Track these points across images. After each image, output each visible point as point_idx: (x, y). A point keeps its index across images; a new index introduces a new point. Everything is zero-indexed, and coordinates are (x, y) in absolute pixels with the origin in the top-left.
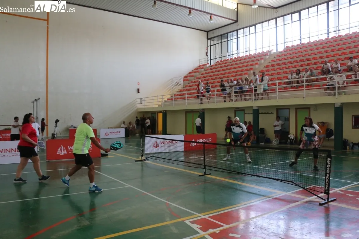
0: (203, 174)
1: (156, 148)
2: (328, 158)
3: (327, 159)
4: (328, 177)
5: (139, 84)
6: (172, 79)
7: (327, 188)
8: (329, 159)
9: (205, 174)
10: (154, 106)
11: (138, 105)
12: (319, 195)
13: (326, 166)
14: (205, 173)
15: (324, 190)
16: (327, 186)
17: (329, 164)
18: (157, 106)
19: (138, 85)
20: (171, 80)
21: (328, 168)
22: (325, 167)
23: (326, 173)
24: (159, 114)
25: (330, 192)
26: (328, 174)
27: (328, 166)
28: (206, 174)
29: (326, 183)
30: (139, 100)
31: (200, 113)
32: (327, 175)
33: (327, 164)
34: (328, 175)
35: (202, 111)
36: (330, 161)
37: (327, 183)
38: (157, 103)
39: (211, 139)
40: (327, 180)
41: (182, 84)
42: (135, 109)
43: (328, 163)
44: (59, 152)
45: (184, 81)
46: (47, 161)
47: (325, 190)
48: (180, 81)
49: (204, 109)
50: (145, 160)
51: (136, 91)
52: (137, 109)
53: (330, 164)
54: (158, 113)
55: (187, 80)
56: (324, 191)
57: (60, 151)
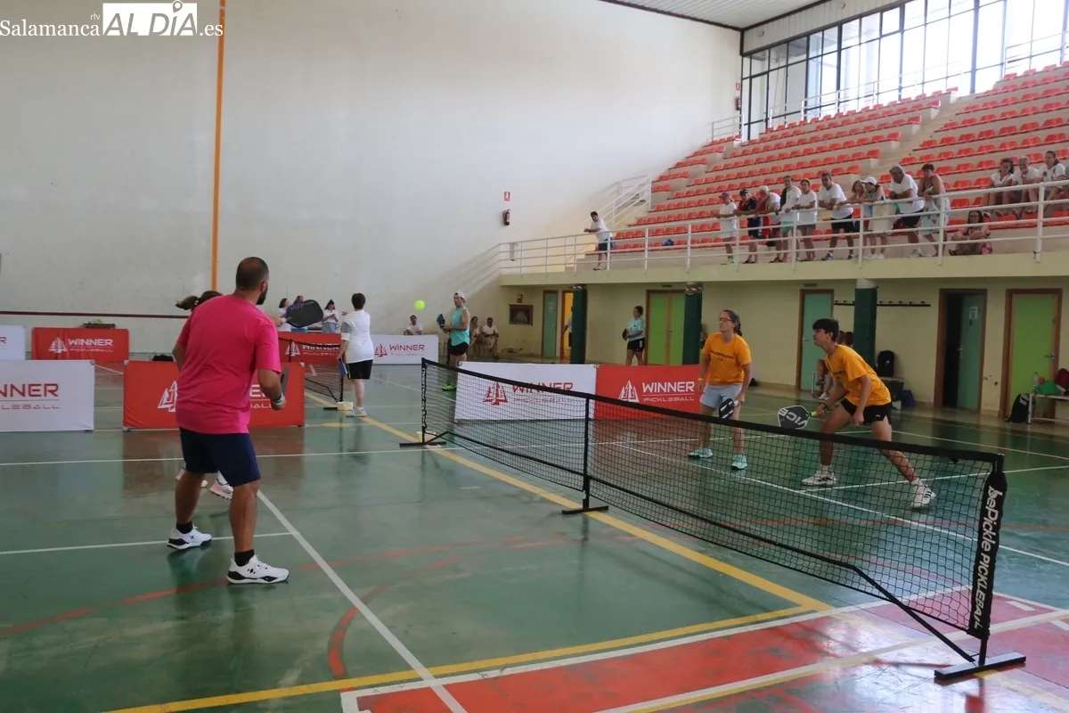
0: (580, 506)
1: (497, 403)
2: (991, 488)
3: (986, 490)
4: (984, 565)
5: (507, 196)
6: (617, 183)
7: (978, 612)
8: (994, 494)
9: (586, 507)
10: (550, 270)
11: (503, 264)
12: (947, 636)
13: (982, 521)
14: (586, 502)
15: (968, 617)
16: (981, 604)
17: (993, 515)
18: (562, 269)
19: (506, 200)
20: (615, 188)
21: (987, 527)
22: (977, 523)
23: (980, 550)
24: (567, 294)
25: (993, 628)
26: (986, 553)
27: (989, 521)
28: (590, 507)
29: (978, 591)
30: (507, 248)
31: (687, 296)
32: (982, 559)
33: (984, 513)
34: (985, 556)
35: (694, 289)
36: (999, 500)
37: (982, 589)
38: (562, 260)
39: (693, 383)
40: (983, 578)
41: (649, 201)
42: (495, 275)
43: (990, 508)
44: (165, 401)
45: (655, 190)
46: (125, 429)
47: (972, 620)
48: (643, 193)
49: (699, 285)
50: (431, 443)
51: (499, 220)
52: (500, 277)
53: (996, 512)
54: (564, 292)
55: (666, 189)
56: (967, 624)
57: (168, 399)
